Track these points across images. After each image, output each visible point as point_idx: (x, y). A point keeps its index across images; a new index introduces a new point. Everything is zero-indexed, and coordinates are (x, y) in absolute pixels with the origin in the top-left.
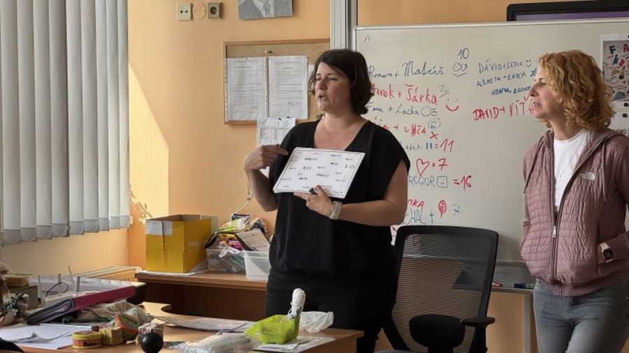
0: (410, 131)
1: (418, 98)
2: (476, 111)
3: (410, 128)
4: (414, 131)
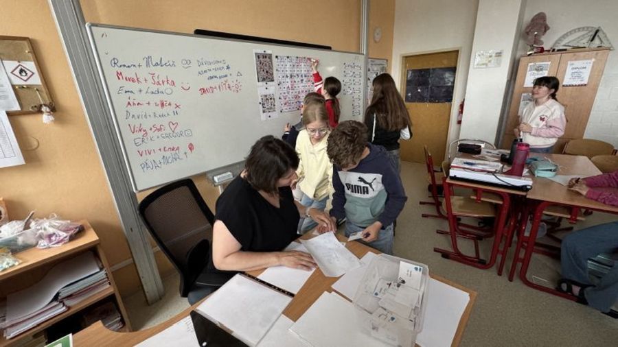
0: (160, 106)
1: (161, 82)
2: (201, 90)
3: (159, 103)
4: (163, 105)
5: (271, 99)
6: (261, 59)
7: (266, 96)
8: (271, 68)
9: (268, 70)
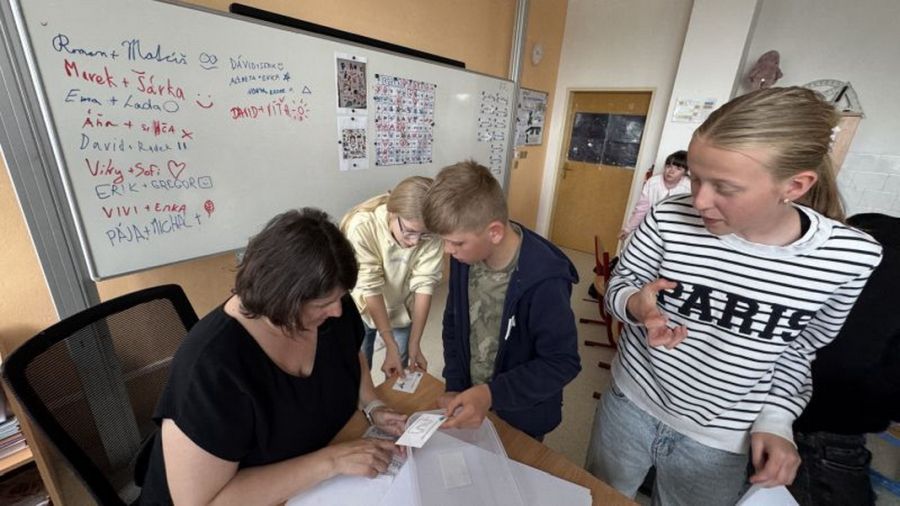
0: (152, 131)
1: (156, 89)
2: (233, 110)
5: (359, 137)
6: (347, 69)
7: (351, 131)
8: (363, 86)
9: (358, 89)
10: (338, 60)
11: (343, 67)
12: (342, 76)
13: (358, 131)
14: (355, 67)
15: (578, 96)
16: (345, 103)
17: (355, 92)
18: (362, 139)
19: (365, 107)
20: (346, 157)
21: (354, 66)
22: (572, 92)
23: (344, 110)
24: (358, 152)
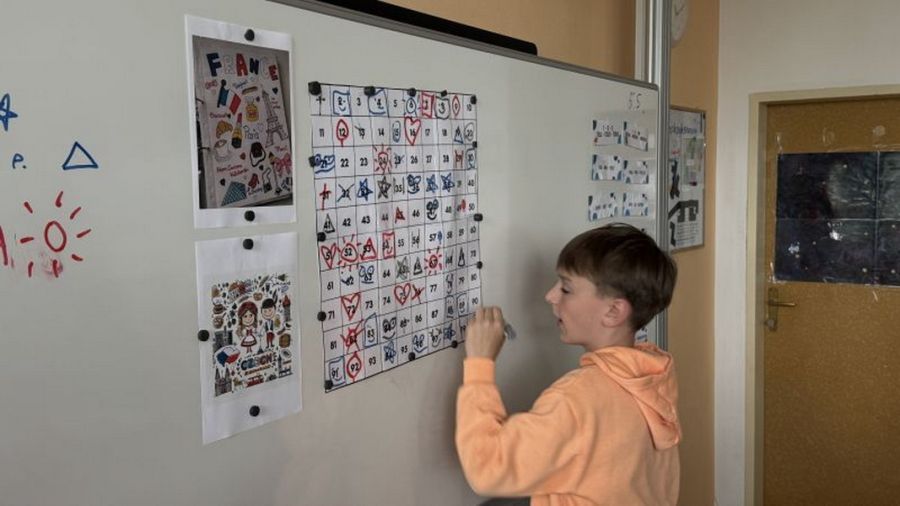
5: (269, 304)
6: (228, 74)
7: (242, 288)
8: (281, 127)
9: (263, 139)
10: (198, 42)
11: (214, 67)
12: (211, 97)
13: (265, 284)
14: (255, 66)
15: (776, 112)
16: (221, 192)
17: (257, 149)
18: (278, 312)
19: (288, 200)
20: (223, 386)
21: (250, 60)
22: (763, 105)
23: (217, 216)
24: (265, 360)
